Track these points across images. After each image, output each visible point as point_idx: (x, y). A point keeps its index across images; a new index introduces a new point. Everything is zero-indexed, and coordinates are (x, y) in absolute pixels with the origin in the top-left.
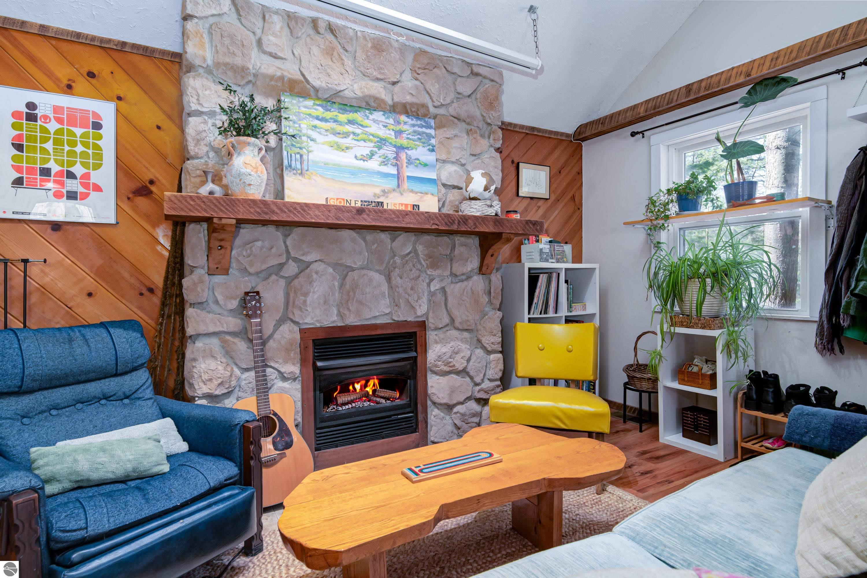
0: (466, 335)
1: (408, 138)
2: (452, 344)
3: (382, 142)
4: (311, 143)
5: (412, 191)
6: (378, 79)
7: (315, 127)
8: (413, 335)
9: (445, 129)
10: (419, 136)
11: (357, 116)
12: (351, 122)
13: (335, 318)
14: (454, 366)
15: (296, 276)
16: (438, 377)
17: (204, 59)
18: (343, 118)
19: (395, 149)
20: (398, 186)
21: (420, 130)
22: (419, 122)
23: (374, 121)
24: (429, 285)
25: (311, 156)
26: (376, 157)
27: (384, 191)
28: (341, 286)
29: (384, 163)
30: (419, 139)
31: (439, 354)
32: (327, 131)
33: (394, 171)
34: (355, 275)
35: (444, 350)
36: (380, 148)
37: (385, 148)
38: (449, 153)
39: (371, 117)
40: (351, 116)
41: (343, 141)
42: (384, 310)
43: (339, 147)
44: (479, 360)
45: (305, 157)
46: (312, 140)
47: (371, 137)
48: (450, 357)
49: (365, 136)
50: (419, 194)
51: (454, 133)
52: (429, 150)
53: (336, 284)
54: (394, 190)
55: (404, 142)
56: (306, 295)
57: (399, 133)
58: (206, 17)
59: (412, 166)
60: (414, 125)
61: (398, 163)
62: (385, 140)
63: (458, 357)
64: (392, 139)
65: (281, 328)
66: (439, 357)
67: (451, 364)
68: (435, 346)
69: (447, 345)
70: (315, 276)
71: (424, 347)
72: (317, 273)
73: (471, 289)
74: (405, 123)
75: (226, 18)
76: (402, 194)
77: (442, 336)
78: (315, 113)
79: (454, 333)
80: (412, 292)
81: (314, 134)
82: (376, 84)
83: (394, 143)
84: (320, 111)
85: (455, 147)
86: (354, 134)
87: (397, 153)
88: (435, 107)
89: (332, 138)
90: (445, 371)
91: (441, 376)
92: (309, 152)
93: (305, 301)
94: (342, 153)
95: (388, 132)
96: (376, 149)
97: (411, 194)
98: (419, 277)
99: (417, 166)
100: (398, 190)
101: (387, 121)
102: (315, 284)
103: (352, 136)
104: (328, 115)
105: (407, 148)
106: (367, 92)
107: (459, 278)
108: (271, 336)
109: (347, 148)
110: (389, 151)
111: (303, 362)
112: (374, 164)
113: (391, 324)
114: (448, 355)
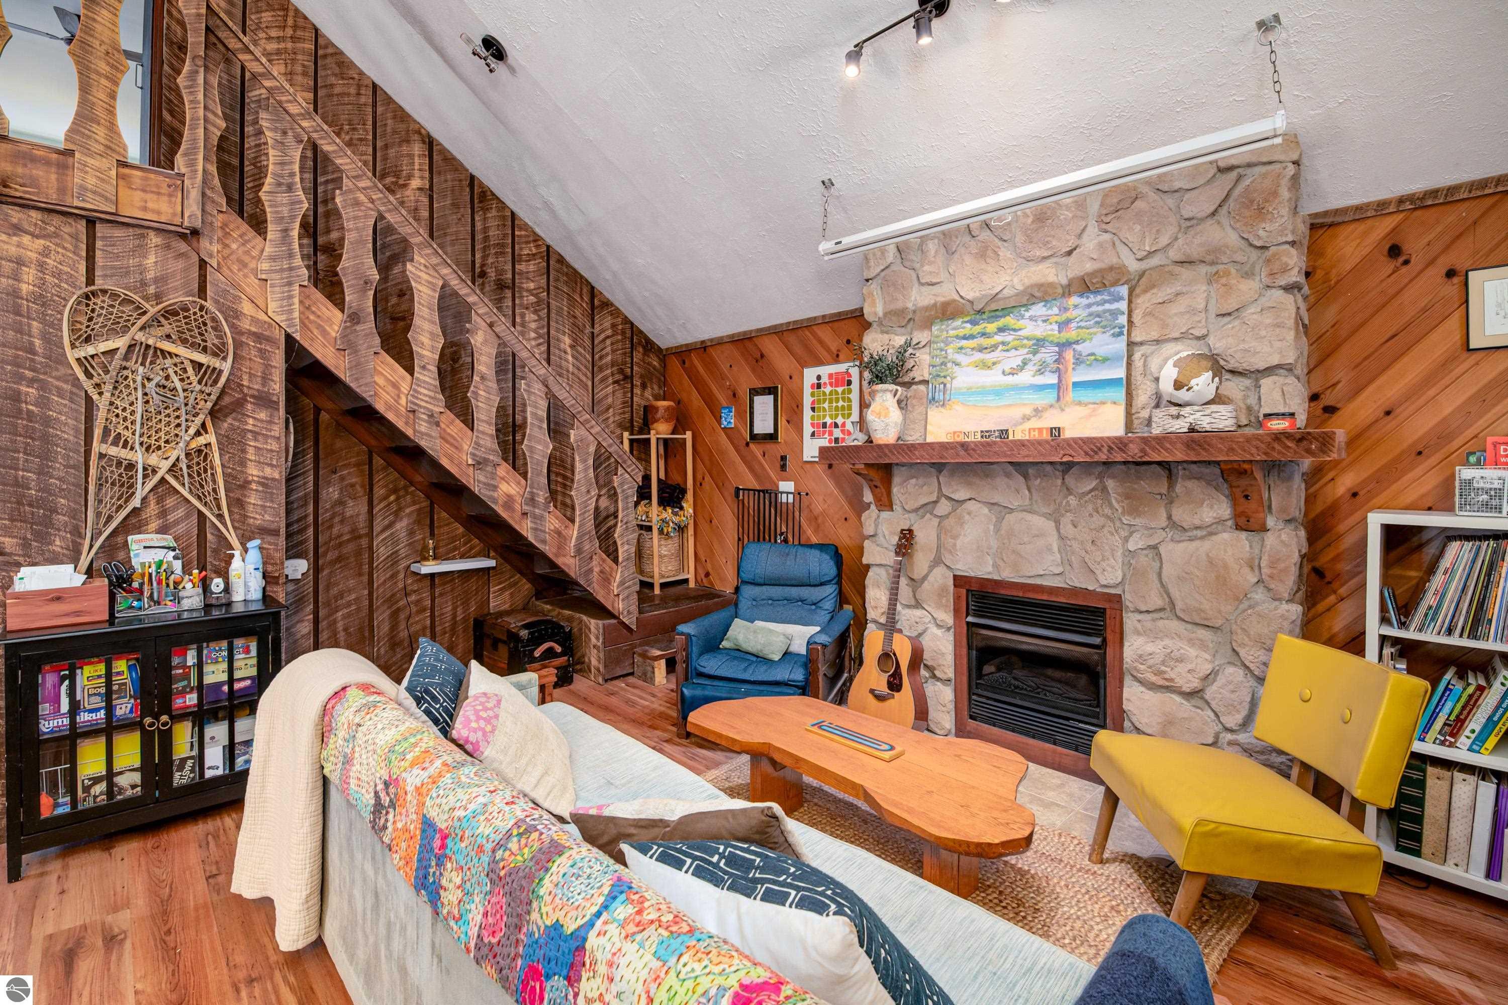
0: (1202, 633)
1: (1079, 327)
2: (1167, 642)
3: (1040, 343)
4: (956, 368)
5: (1080, 403)
6: (1045, 258)
7: (961, 348)
8: (1102, 612)
9: (1155, 291)
10: (1097, 319)
11: (1009, 320)
12: (1001, 330)
13: (990, 569)
14: (1172, 680)
15: (947, 516)
16: (1142, 689)
17: (875, 314)
18: (991, 327)
19: (1057, 349)
20: (1059, 399)
21: (1100, 308)
22: (1099, 298)
23: (1031, 318)
24: (1126, 540)
25: (956, 384)
26: (1029, 366)
27: (1036, 410)
28: (997, 530)
29: (1040, 372)
30: (1097, 323)
31: (1140, 652)
32: (973, 349)
33: (1053, 379)
34: (1011, 518)
35: (1150, 648)
36: (1035, 353)
37: (1043, 350)
38: (1164, 326)
39: (1027, 315)
40: (1001, 323)
41: (989, 357)
42: (1051, 568)
43: (986, 366)
44: (1231, 687)
45: (948, 386)
46: (957, 364)
47: (1025, 342)
48: (1163, 663)
49: (1016, 343)
50: (1092, 406)
51: (1173, 290)
52: (1114, 335)
53: (992, 527)
54: (1051, 406)
55: (1071, 334)
56: (955, 537)
57: (1063, 325)
58: (878, 275)
59: (1083, 366)
60: (1089, 306)
61: (1061, 366)
62: (1043, 340)
63: (1182, 668)
64: (1053, 335)
65: (935, 571)
66: (1141, 656)
67: (1167, 676)
68: (1135, 637)
69: (1158, 642)
70: (967, 517)
71: (1118, 635)
72: (969, 514)
73: (1208, 555)
74: (1076, 306)
75: (893, 268)
76: (1063, 410)
77: (1149, 625)
78: (961, 332)
79: (1174, 625)
80: (1093, 548)
81: (960, 358)
82: (1041, 266)
83: (1056, 341)
84: (968, 329)
85: (1176, 314)
86: (1003, 343)
87: (1060, 354)
88: (1139, 260)
89: (978, 356)
90: (1153, 684)
91: (1150, 689)
92: (952, 379)
93: (955, 545)
94: (989, 372)
95: (1049, 327)
96: (1031, 356)
97: (1078, 408)
98: (1103, 527)
99: (1090, 365)
100: (1057, 405)
101: (1050, 312)
102: (966, 527)
103: (1001, 347)
104: (977, 329)
105: (1077, 342)
106: (1027, 282)
107: (1190, 534)
108: (925, 578)
109: (994, 364)
110: (1048, 354)
111: (956, 611)
112: (1026, 377)
113: (1064, 589)
114: (1158, 659)
